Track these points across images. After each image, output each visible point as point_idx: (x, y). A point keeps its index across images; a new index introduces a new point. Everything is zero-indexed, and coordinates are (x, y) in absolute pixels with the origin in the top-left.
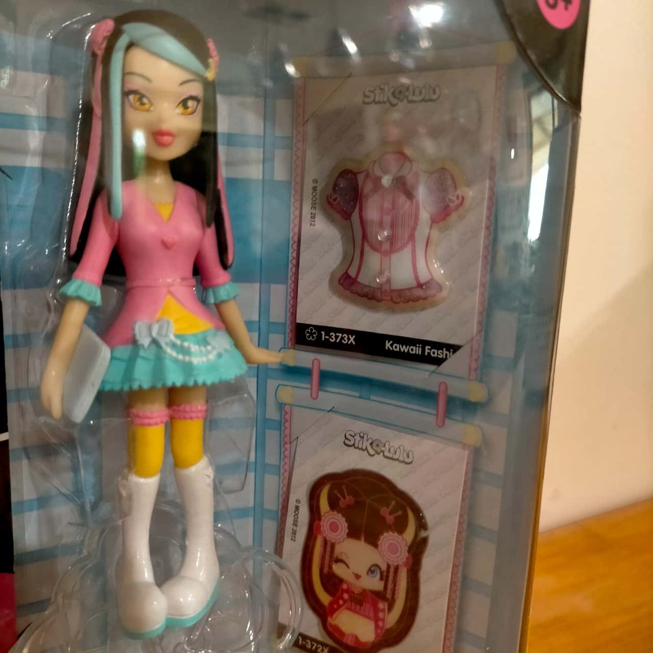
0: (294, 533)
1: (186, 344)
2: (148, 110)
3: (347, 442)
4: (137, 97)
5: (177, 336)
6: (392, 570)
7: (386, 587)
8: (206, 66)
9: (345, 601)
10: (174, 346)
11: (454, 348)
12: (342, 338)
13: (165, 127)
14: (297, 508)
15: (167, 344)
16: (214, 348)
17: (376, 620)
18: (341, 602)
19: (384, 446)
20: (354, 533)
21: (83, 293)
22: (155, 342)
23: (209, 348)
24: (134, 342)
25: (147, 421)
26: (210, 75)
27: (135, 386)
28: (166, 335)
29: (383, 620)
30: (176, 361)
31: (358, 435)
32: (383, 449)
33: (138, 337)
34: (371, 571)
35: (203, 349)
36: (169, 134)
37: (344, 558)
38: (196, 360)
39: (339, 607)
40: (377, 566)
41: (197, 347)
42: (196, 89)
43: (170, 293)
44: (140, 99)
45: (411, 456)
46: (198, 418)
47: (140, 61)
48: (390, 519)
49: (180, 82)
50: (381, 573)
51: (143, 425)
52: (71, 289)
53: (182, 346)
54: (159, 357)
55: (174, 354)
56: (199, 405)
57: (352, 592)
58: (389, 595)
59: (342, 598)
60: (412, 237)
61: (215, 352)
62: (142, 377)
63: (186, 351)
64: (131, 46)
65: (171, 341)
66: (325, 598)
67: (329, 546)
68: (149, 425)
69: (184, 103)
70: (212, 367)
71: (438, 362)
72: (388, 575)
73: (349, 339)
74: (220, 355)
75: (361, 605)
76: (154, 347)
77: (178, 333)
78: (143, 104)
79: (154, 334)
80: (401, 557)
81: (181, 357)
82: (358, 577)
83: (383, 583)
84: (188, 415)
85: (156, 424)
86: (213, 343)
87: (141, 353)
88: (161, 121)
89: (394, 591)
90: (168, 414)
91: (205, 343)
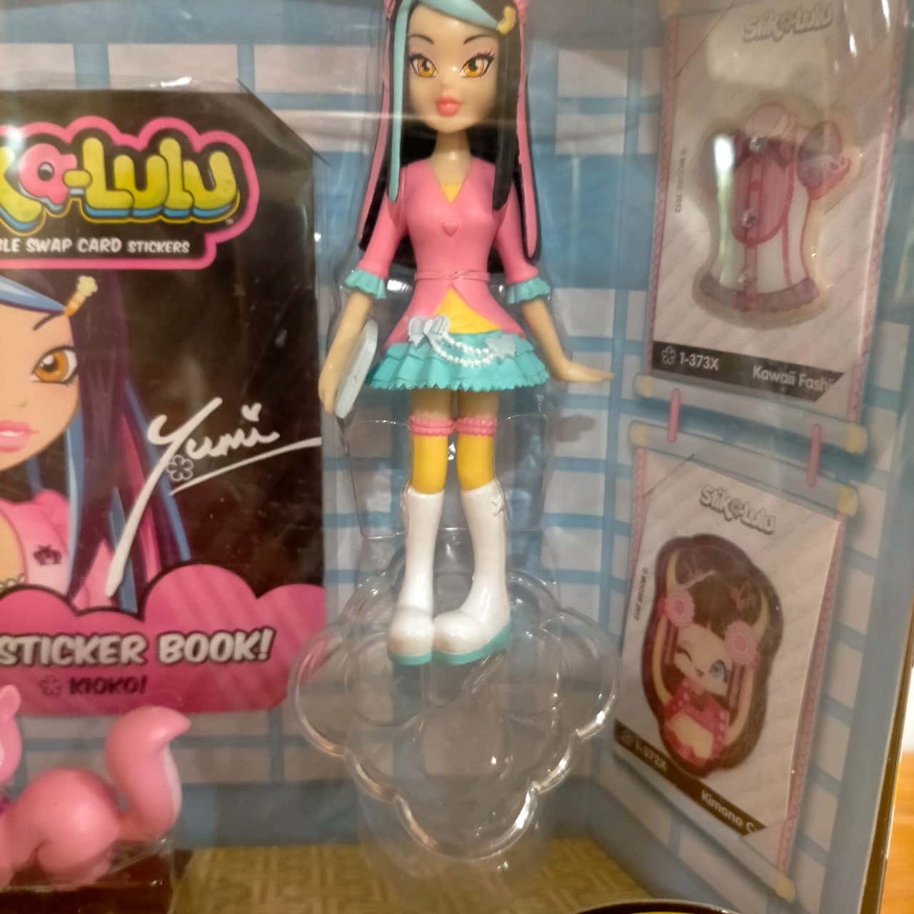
0: (639, 609)
2: (431, 76)
3: (703, 500)
4: (421, 61)
5: (453, 335)
6: (738, 671)
9: (685, 703)
10: (448, 346)
11: (834, 376)
12: (704, 362)
13: (447, 94)
14: (644, 579)
15: (439, 343)
16: (491, 351)
17: (717, 733)
18: (680, 703)
19: (743, 509)
20: (701, 617)
22: (426, 339)
23: (486, 351)
24: (406, 339)
25: (424, 430)
26: (504, 27)
28: (439, 333)
29: (723, 734)
30: (445, 361)
31: (716, 493)
32: (742, 512)
33: (410, 333)
34: (715, 669)
35: (478, 351)
36: (453, 101)
37: (688, 649)
38: (465, 363)
39: (679, 709)
40: (721, 662)
41: (471, 349)
42: (488, 45)
43: (451, 285)
44: (424, 65)
45: (773, 524)
46: (482, 433)
47: (424, 19)
48: (741, 604)
49: (465, 38)
50: (726, 671)
51: (420, 434)
52: (352, 280)
53: (455, 347)
54: (429, 359)
55: (444, 354)
57: (693, 693)
58: (732, 703)
59: (682, 699)
60: (784, 222)
61: (492, 356)
62: (408, 376)
63: (458, 352)
64: (415, 5)
65: (443, 340)
66: (664, 696)
67: (673, 632)
69: (471, 64)
70: (486, 372)
71: (814, 396)
72: (733, 676)
73: (711, 363)
74: (499, 361)
75: (701, 710)
76: (425, 345)
77: (453, 331)
78: (426, 69)
79: (426, 331)
80: (748, 656)
81: (451, 358)
82: (701, 674)
83: (725, 685)
86: (491, 346)
87: (412, 351)
88: (443, 87)
89: (738, 698)
90: (451, 426)
91: (483, 345)
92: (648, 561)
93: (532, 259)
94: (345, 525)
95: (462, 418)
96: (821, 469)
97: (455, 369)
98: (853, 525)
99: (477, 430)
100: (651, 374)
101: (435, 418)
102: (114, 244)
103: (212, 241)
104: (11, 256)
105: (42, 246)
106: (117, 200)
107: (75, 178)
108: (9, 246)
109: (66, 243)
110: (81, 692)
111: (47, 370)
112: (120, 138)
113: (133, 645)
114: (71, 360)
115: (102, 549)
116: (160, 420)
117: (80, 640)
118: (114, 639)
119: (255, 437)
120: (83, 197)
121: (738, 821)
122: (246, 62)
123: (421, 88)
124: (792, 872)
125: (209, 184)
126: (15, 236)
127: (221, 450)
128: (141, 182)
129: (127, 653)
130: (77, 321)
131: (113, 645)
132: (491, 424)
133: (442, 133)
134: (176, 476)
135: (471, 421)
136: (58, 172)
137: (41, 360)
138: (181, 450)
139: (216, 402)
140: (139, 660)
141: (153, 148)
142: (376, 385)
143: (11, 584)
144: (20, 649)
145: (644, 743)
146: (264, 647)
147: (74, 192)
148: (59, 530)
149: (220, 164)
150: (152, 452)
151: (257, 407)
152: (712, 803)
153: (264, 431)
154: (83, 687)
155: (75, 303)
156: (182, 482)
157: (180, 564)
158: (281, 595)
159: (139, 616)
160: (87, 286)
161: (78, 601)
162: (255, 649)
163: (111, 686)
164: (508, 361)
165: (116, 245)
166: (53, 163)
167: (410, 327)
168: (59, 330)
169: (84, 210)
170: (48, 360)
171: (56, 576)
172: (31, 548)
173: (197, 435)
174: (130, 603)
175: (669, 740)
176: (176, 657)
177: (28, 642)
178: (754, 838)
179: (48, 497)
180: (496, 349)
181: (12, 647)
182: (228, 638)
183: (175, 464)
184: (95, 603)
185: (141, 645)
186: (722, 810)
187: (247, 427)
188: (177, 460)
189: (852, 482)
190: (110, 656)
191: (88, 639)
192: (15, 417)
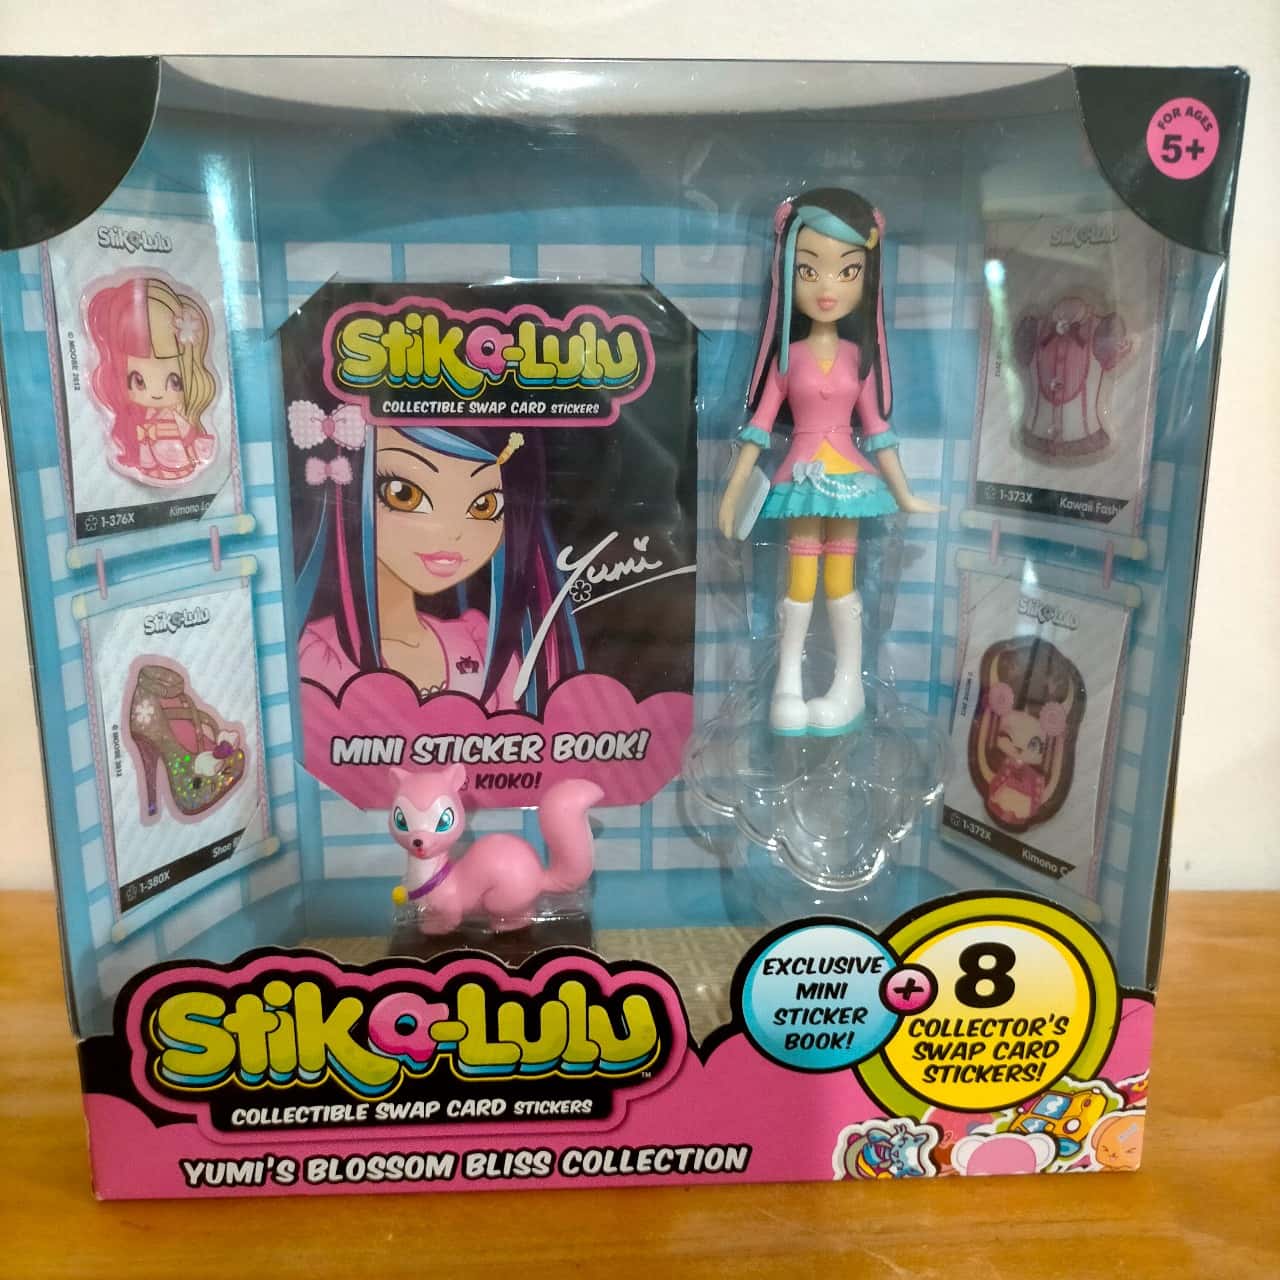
0: (965, 707)
1: (834, 483)
2: (815, 281)
3: (1021, 609)
4: (806, 270)
5: (828, 476)
6: (1051, 742)
7: (1043, 762)
8: (867, 236)
9: (1007, 778)
10: (824, 484)
11: (1121, 503)
12: (1020, 496)
13: (828, 294)
14: (969, 681)
15: (817, 481)
16: (859, 488)
17: (1033, 795)
18: (1003, 779)
19: (1053, 612)
20: (1019, 706)
21: (755, 437)
22: (808, 479)
23: (854, 487)
24: (792, 479)
25: (801, 551)
26: (870, 244)
27: (789, 514)
28: (818, 475)
29: (1039, 795)
30: (824, 495)
31: (1031, 602)
32: (1052, 615)
33: (795, 475)
34: (1032, 744)
35: (849, 488)
36: (830, 300)
37: (1008, 731)
38: (839, 497)
39: (1001, 784)
40: (1037, 738)
41: (843, 486)
42: (858, 258)
43: (825, 437)
44: (809, 272)
45: (1077, 623)
46: (847, 553)
47: (809, 238)
48: (1052, 689)
49: (841, 254)
50: (1041, 744)
51: (798, 554)
52: (746, 435)
53: (831, 485)
54: (811, 493)
55: (823, 490)
56: (848, 541)
57: (1014, 767)
58: (1046, 769)
59: (1004, 775)
60: (1083, 388)
61: (859, 491)
62: (795, 508)
63: (833, 489)
64: (802, 226)
65: (821, 479)
66: (988, 775)
67: (996, 719)
68: (803, 554)
69: (846, 272)
70: (855, 503)
71: (1106, 519)
72: (1045, 746)
73: (1026, 497)
74: (864, 495)
75: (1020, 780)
76: (807, 484)
77: (829, 473)
78: (810, 275)
79: (808, 473)
80: (1059, 728)
81: (828, 493)
82: (1020, 750)
83: (1041, 756)
84: (837, 550)
85: (809, 554)
86: (859, 483)
87: (797, 488)
88: (824, 289)
89: (1051, 764)
90: (821, 548)
91: (852, 483)
92: (973, 667)
93: (885, 418)
94: (711, 642)
95: (831, 541)
96: (1113, 576)
97: (832, 502)
98: (1138, 614)
99: (843, 550)
100: (976, 509)
101: (810, 542)
102: (541, 407)
103: (617, 405)
104: (456, 415)
105: (482, 408)
106: (544, 371)
107: (513, 354)
108: (456, 408)
109: (503, 405)
110: (484, 787)
111: (479, 509)
112: (549, 322)
113: (533, 744)
114: (500, 499)
115: (514, 659)
116: (568, 550)
117: (488, 740)
118: (518, 738)
119: (643, 565)
120: (518, 369)
121: (1054, 868)
122: (648, 259)
123: (807, 290)
124: (1098, 899)
125: (617, 358)
126: (461, 400)
127: (615, 576)
128: (564, 358)
129: (527, 751)
130: (507, 470)
131: (515, 744)
132: (854, 545)
133: (817, 322)
134: (578, 597)
135: (839, 544)
136: (498, 349)
137: (475, 501)
138: (583, 575)
139: (614, 535)
140: (537, 758)
141: (575, 330)
142: (768, 516)
143: (435, 690)
144: (437, 747)
145: (970, 820)
146: (641, 748)
147: (510, 364)
148: (480, 643)
149: (625, 341)
150: (560, 578)
151: (646, 539)
152: (1033, 858)
153: (650, 561)
154: (486, 783)
155: (506, 454)
156: (583, 603)
157: (576, 673)
158: (657, 701)
159: (540, 718)
160: (516, 441)
161: (490, 706)
162: (634, 749)
163: (511, 781)
164: (870, 496)
165: (542, 406)
166: (495, 342)
167: (794, 471)
168: (493, 477)
169: (519, 381)
170: (481, 501)
171: (473, 683)
172: (454, 659)
173: (597, 564)
174: (532, 707)
175: (993, 811)
176: (568, 754)
177: (444, 742)
178: (1067, 879)
179: (472, 616)
180: (862, 486)
181: (430, 748)
182: (611, 738)
183: (576, 587)
184: (502, 708)
185: (539, 743)
186: (1040, 861)
187: (637, 556)
188: (580, 584)
189: (1137, 582)
190: (512, 754)
191: (494, 740)
192: (450, 549)
